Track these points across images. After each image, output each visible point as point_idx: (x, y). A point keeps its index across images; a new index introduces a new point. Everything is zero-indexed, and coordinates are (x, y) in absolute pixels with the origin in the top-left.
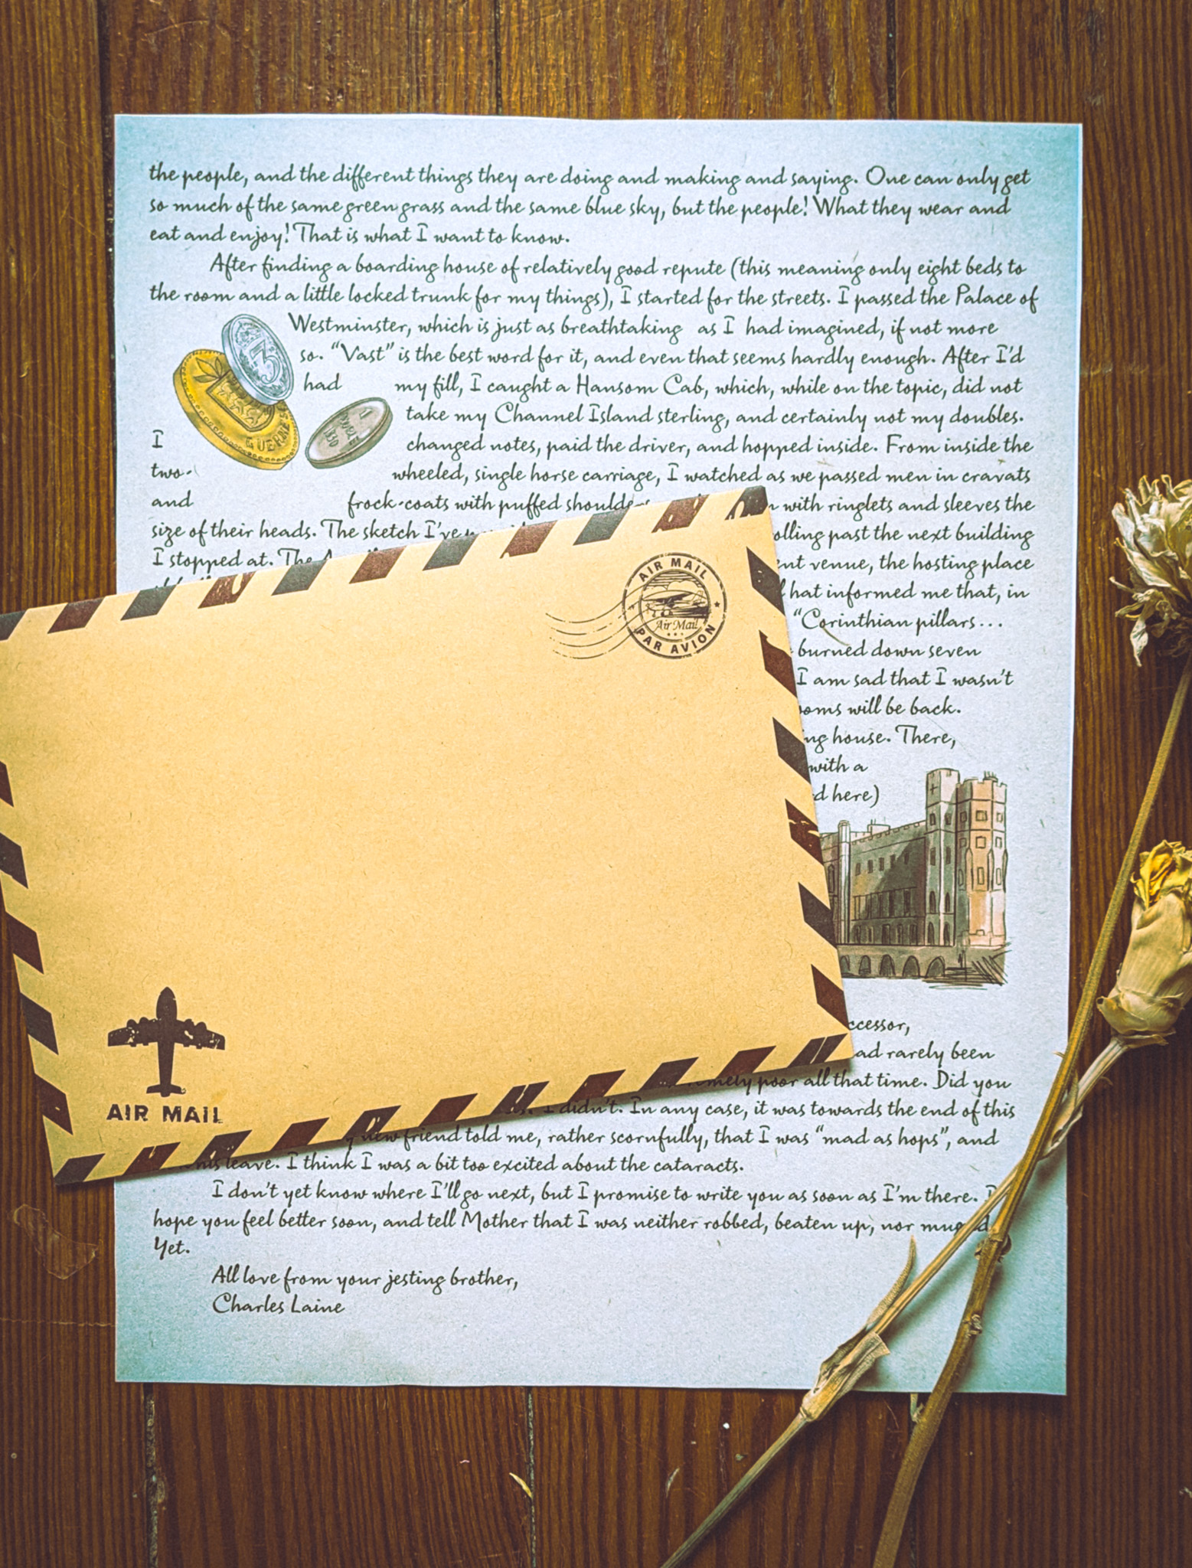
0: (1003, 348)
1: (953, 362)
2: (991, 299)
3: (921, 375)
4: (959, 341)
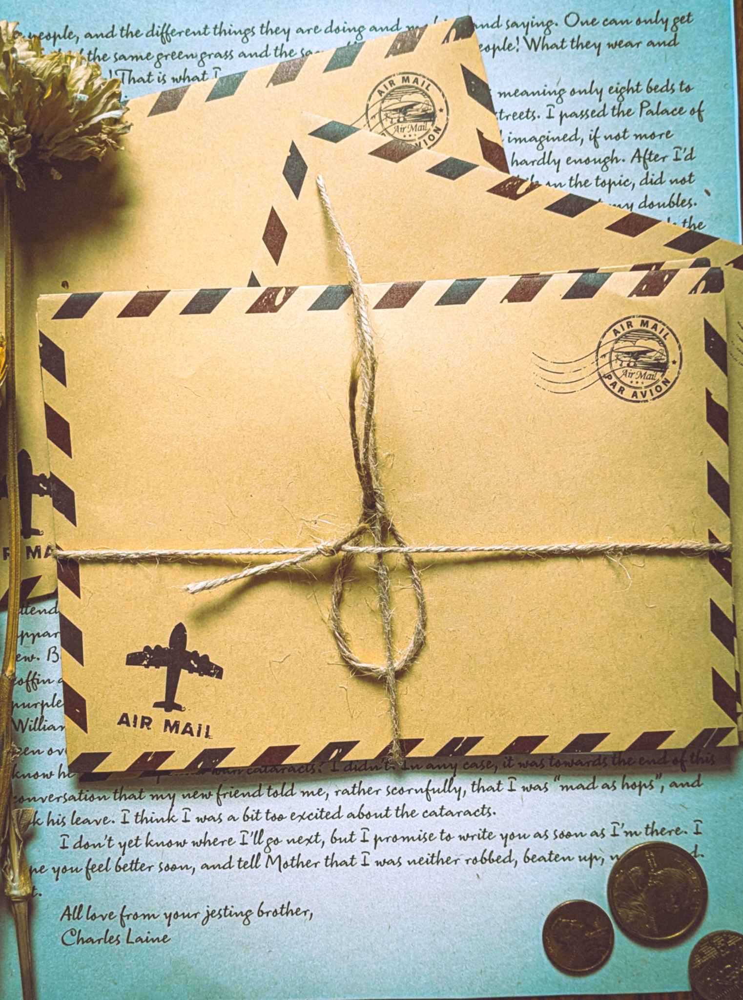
0: (678, 150)
1: (639, 161)
2: (667, 112)
3: (614, 172)
4: (644, 145)
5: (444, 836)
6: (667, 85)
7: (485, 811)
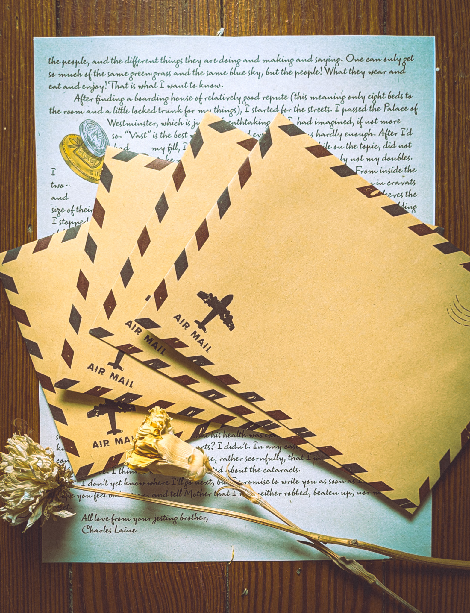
0: (404, 129)
1: (383, 135)
2: (398, 109)
3: (370, 141)
4: (385, 127)
5: (274, 482)
6: (399, 95)
7: (295, 469)
